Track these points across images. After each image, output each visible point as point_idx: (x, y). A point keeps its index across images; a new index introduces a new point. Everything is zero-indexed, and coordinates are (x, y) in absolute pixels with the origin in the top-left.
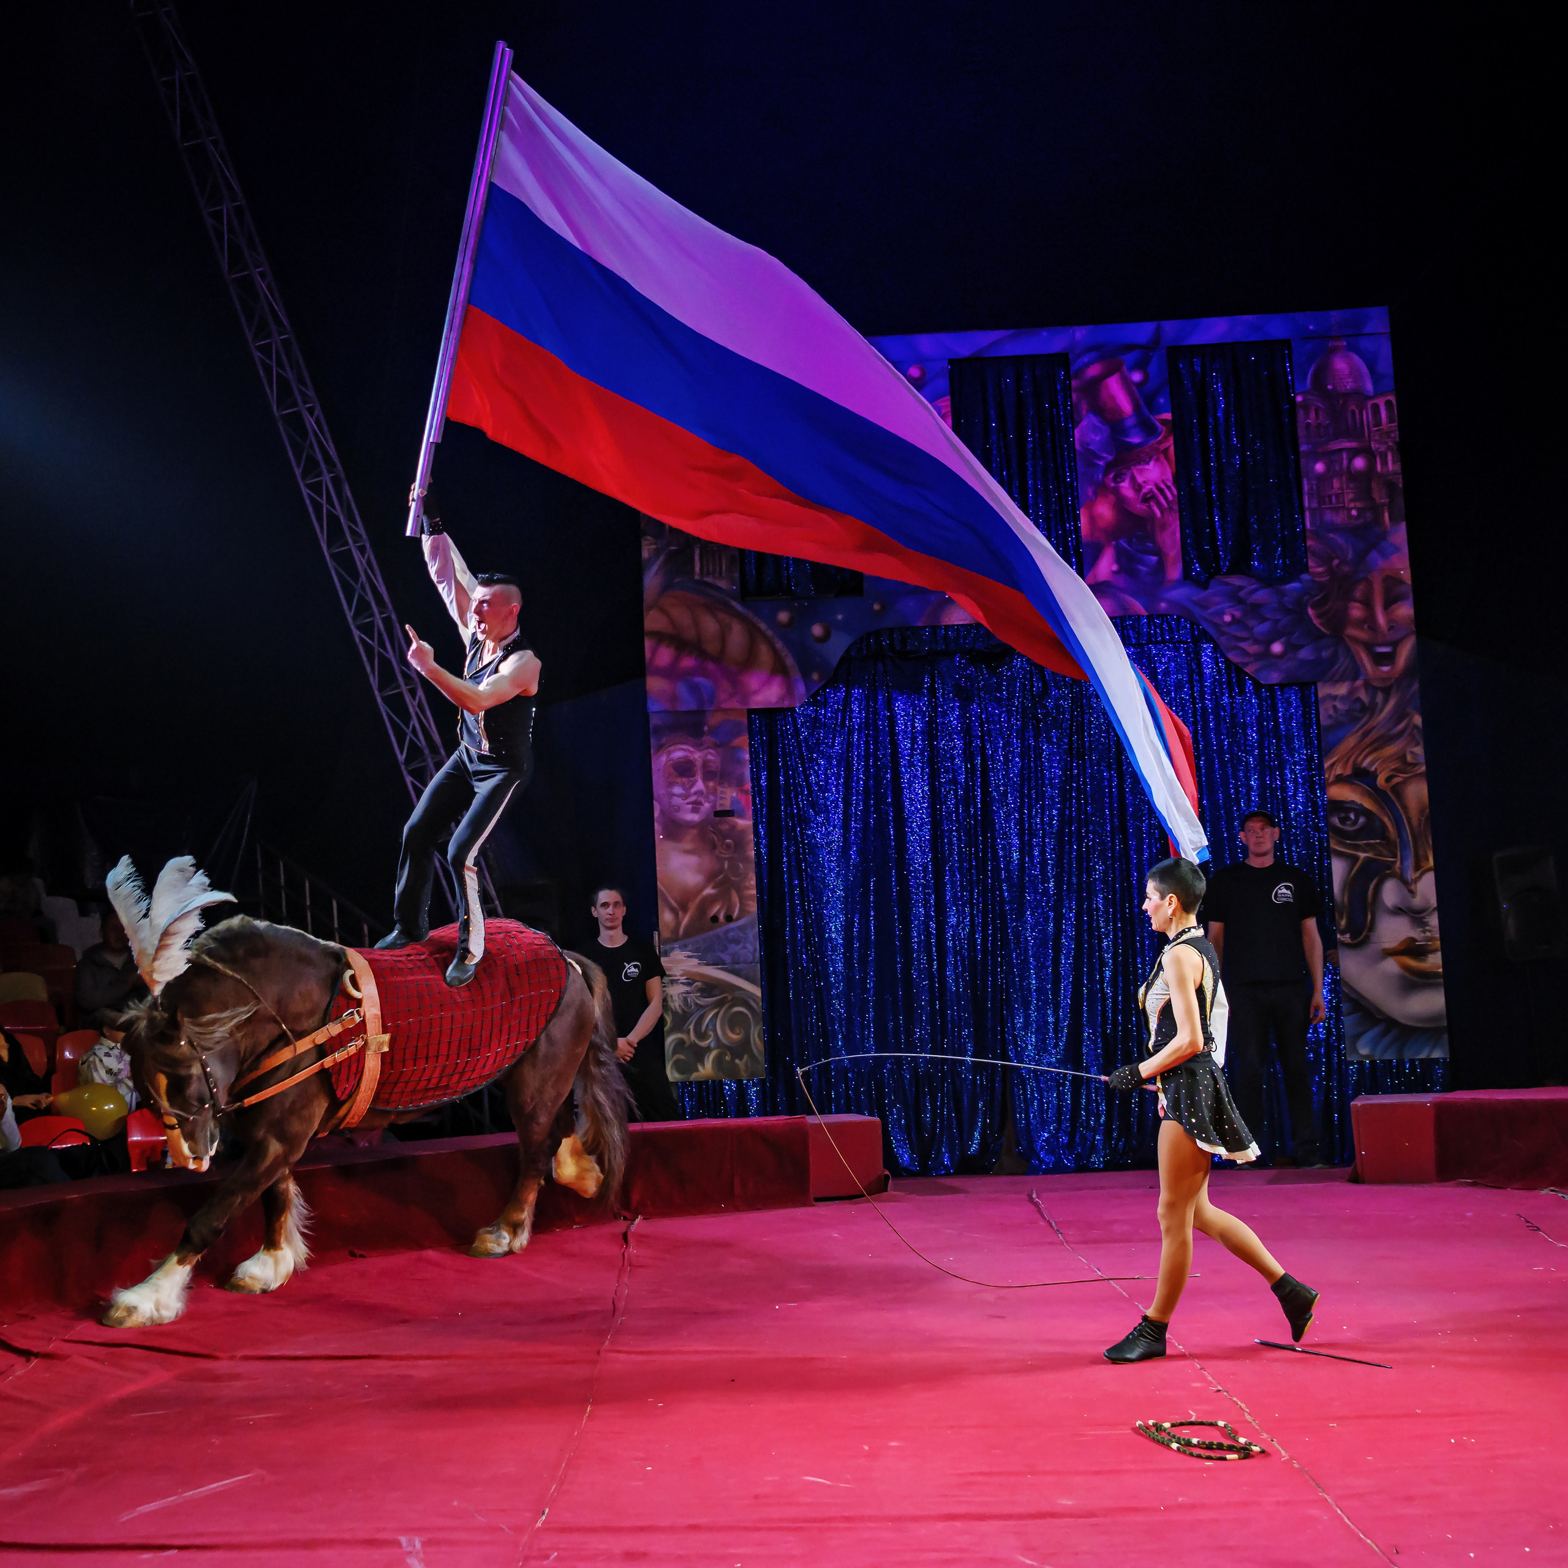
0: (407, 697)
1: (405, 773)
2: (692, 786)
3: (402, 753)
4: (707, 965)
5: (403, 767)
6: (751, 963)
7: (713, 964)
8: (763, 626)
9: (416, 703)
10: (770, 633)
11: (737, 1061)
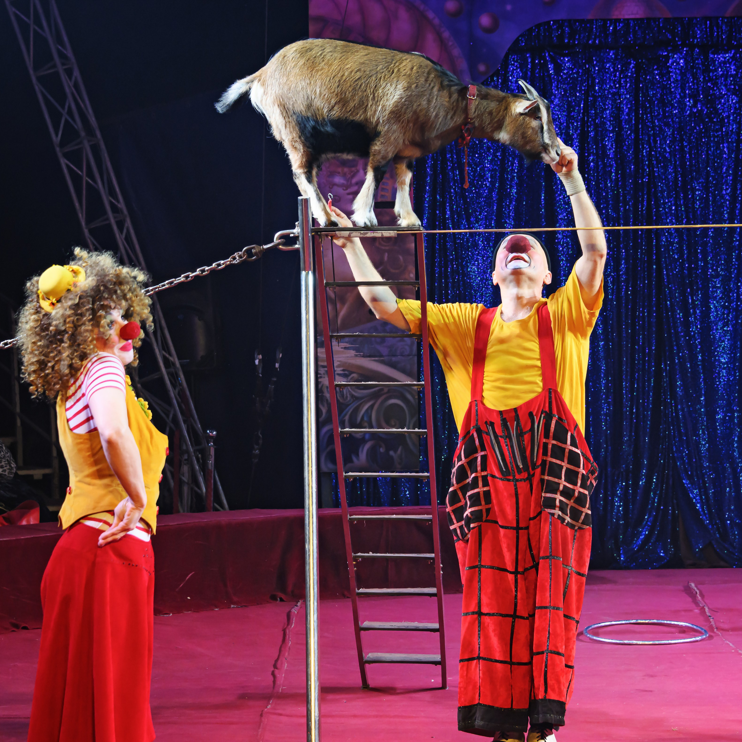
0: (64, 77)
1: (60, 155)
2: (353, 177)
3: (57, 135)
4: (364, 356)
5: (58, 149)
6: (409, 355)
7: (370, 356)
8: (431, 15)
9: (71, 84)
10: (437, 21)
11: (392, 453)
